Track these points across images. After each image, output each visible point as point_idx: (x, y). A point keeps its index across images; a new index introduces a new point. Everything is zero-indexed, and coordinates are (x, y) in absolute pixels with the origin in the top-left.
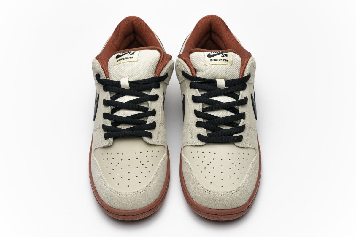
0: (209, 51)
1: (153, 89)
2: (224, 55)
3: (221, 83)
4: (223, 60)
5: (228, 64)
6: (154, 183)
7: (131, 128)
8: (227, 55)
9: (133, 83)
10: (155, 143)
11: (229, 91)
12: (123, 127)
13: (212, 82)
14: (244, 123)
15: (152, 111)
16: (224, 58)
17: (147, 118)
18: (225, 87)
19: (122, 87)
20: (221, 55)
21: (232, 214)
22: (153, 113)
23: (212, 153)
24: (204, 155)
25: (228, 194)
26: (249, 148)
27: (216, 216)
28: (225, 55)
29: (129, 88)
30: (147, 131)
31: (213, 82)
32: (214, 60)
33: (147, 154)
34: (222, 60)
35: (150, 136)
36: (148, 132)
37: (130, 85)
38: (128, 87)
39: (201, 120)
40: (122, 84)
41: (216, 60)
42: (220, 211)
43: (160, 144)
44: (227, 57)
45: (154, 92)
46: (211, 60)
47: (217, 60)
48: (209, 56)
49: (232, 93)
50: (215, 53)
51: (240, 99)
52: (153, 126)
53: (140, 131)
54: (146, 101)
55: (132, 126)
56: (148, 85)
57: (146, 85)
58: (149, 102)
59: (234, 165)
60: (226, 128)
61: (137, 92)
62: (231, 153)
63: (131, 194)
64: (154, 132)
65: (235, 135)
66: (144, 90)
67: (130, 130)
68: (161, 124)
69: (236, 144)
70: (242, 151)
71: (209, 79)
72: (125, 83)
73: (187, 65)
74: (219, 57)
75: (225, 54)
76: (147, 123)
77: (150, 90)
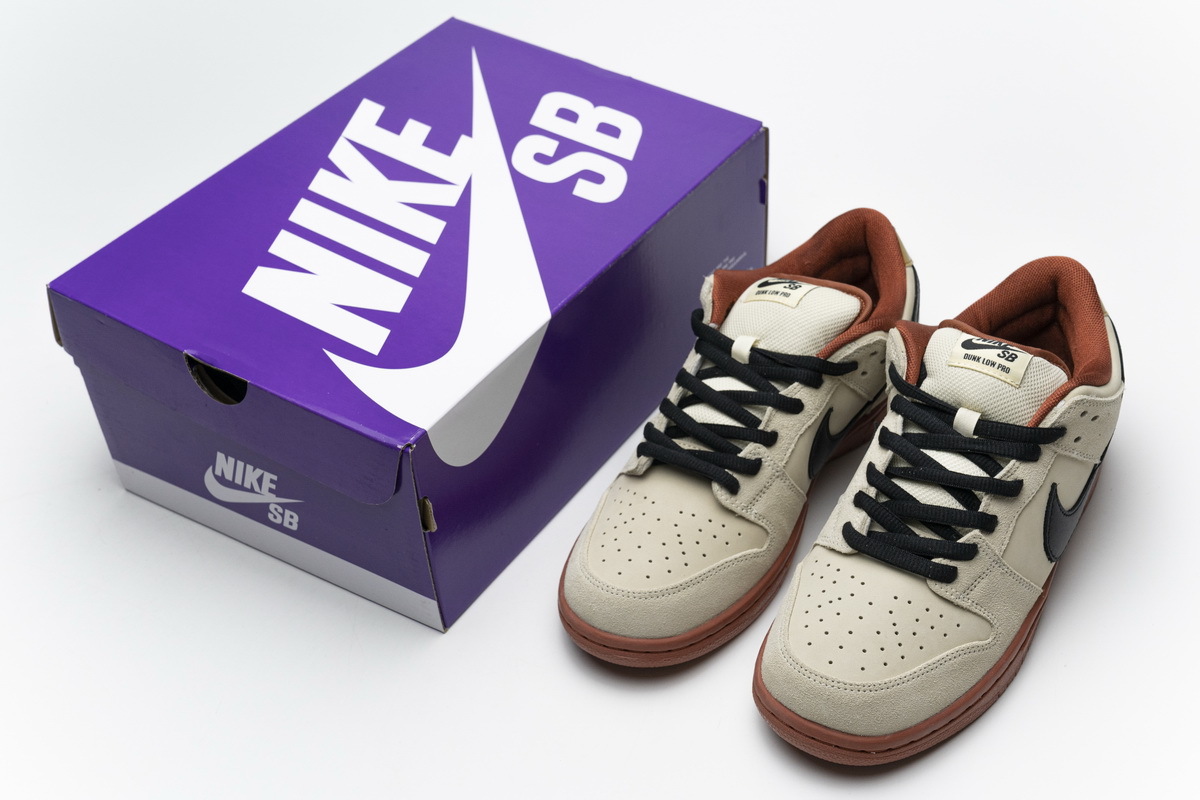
0: (976, 331)
1: (796, 384)
2: (1007, 355)
3: (966, 420)
4: (996, 366)
5: (1008, 381)
6: (683, 594)
7: (699, 451)
8: (1016, 357)
9: (761, 354)
10: (738, 510)
11: (977, 447)
12: (685, 444)
13: (947, 411)
14: (975, 541)
15: (767, 433)
16: (1003, 362)
17: (747, 445)
18: (975, 433)
19: (733, 356)
20: (1000, 351)
21: (831, 745)
22: (769, 439)
23: (858, 580)
24: (837, 576)
25: (833, 684)
26: (969, 611)
27: (789, 729)
28: (1010, 356)
29: (747, 362)
30: (730, 473)
31: (949, 414)
32: (974, 358)
33: (705, 525)
34: (993, 364)
35: (733, 488)
36: (731, 476)
37: (751, 357)
38: (744, 360)
39: (872, 492)
40: (735, 348)
41: (979, 359)
42: (803, 721)
43: (752, 518)
44: (1012, 361)
45: (795, 391)
46: (967, 357)
47: (981, 360)
48: (967, 345)
49: (987, 456)
50: (985, 343)
51: (997, 477)
52: (753, 468)
53: (713, 466)
54: (763, 404)
55: (703, 448)
56: (789, 369)
57: (784, 368)
58: (769, 409)
59: (895, 629)
60: (924, 534)
61: (758, 377)
62: (903, 599)
63: (614, 591)
64: (747, 486)
65: (936, 560)
66: (778, 380)
67: (695, 455)
68: (777, 474)
69: (932, 584)
70: (940, 607)
71: (942, 401)
72: (741, 349)
73: (904, 350)
74: (992, 354)
75: (1011, 352)
76: (740, 455)
77: (788, 382)
